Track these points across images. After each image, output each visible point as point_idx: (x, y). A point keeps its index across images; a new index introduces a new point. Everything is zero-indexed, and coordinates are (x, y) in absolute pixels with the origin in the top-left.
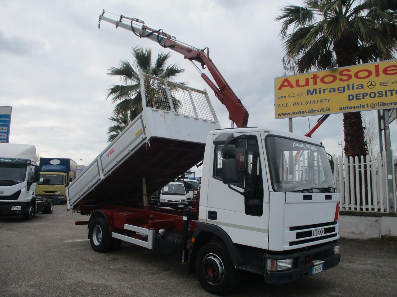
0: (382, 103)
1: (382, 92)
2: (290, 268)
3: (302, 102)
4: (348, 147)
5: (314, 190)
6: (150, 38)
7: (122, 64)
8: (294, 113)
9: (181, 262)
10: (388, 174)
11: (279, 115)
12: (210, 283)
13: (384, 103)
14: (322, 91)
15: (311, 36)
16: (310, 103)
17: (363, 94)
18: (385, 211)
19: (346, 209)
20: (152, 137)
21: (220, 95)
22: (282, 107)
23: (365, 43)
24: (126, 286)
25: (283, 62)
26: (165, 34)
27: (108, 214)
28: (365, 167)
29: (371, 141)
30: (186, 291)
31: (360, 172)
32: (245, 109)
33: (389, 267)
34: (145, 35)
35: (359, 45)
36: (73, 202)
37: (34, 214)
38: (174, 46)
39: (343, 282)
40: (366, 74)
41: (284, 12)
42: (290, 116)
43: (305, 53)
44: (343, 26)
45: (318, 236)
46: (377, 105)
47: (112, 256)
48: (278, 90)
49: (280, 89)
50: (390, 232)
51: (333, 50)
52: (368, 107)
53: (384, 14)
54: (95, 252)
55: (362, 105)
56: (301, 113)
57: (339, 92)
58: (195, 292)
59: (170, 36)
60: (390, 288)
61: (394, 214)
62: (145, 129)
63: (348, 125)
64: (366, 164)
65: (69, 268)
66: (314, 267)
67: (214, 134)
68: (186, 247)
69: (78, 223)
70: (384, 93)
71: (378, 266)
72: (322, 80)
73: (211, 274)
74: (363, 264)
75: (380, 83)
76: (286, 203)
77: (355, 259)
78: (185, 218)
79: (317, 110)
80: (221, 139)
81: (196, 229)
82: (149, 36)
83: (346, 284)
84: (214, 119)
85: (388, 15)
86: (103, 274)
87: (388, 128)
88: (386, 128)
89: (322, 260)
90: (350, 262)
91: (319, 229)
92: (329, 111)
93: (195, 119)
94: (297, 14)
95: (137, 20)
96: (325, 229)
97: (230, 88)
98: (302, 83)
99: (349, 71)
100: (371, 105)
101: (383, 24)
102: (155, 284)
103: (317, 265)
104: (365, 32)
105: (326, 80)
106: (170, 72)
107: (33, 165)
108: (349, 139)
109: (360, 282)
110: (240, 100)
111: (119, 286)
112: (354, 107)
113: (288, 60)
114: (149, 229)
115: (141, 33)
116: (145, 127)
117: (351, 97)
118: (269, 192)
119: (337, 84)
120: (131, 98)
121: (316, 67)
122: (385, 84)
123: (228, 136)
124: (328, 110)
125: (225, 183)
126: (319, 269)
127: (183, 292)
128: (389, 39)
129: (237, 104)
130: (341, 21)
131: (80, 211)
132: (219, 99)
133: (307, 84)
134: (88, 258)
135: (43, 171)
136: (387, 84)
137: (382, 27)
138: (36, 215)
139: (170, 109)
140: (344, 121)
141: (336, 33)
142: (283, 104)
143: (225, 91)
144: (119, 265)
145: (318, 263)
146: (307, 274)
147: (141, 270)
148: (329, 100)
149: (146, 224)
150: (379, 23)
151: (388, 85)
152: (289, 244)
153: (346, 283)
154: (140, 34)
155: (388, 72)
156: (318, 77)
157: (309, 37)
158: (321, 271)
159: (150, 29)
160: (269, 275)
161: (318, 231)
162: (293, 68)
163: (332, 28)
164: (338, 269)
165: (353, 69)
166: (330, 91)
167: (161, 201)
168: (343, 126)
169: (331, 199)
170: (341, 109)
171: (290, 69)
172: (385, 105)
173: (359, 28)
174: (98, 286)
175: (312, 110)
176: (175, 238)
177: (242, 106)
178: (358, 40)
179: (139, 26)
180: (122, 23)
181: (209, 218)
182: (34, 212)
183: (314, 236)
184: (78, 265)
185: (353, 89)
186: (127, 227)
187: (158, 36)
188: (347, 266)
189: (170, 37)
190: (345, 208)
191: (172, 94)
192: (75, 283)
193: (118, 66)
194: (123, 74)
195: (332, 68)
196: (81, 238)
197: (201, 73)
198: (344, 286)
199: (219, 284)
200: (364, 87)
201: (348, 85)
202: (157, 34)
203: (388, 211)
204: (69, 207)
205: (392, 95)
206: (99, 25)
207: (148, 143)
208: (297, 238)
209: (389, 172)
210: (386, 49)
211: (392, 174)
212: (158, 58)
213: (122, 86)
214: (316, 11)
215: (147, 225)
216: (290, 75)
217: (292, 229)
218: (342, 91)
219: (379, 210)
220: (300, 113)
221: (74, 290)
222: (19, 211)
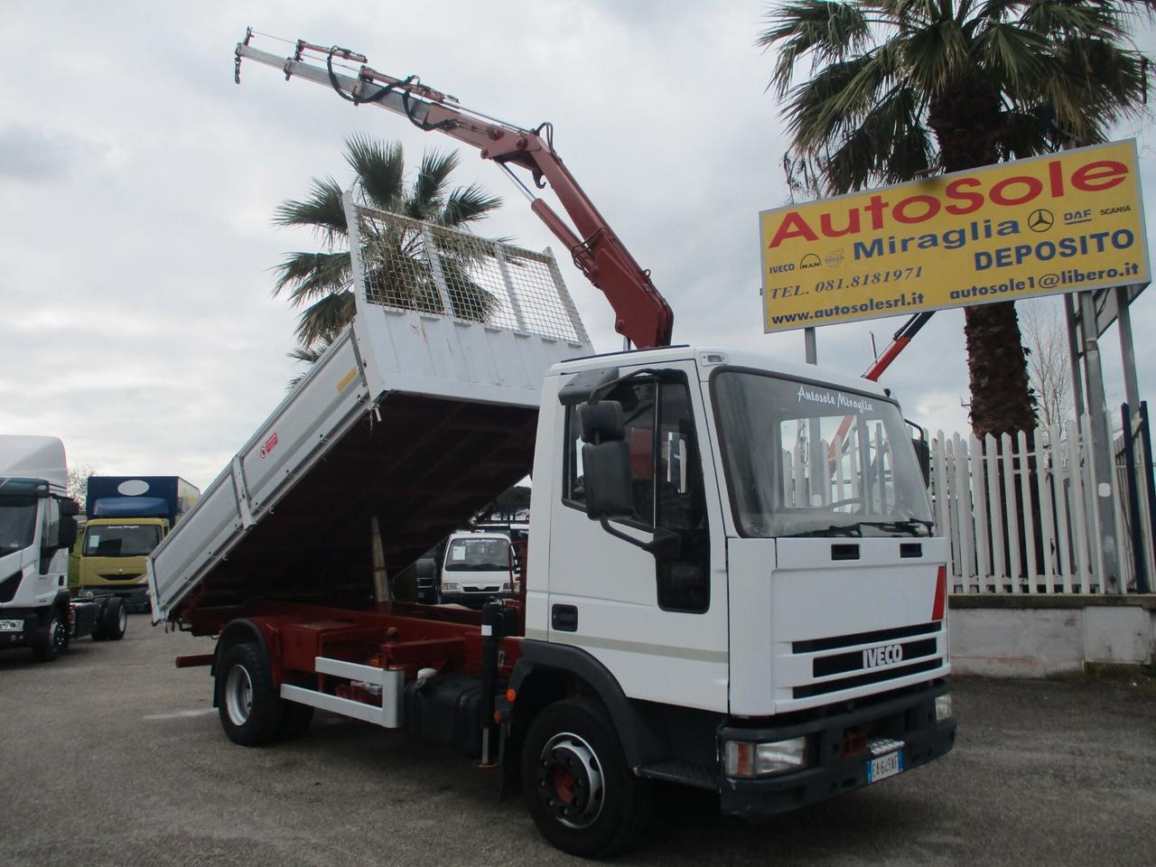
0: (1073, 274)
1: (1072, 240)
2: (800, 766)
3: (841, 281)
4: (982, 407)
5: (863, 528)
6: (383, 104)
7: (317, 188)
8: (819, 314)
9: (480, 763)
10: (1098, 482)
11: (777, 322)
12: (565, 822)
13: (1079, 273)
14: (898, 246)
15: (861, 85)
16: (865, 283)
17: (1018, 249)
18: (1093, 591)
19: (980, 590)
20: (385, 391)
21: (588, 260)
22: (784, 296)
23: (1021, 103)
24: (314, 841)
25: (785, 165)
26: (426, 91)
27: (268, 630)
28: (1032, 463)
29: (1058, 395)
30: (494, 850)
31: (1018, 479)
32: (662, 300)
33: (1106, 755)
34: (367, 97)
35: (1004, 109)
36: (167, 599)
37: (65, 644)
38: (451, 124)
39: (967, 802)
40: (1024, 189)
41: (781, 18)
42: (808, 323)
43: (848, 137)
44: (951, 52)
45: (883, 667)
46: (1061, 281)
47: (281, 755)
48: (771, 246)
49: (776, 243)
50: (1110, 650)
51: (928, 125)
52: (1032, 286)
53: (1072, 14)
54: (233, 744)
55: (1015, 282)
56: (840, 311)
57: (947, 247)
58: (522, 851)
59: (440, 94)
60: (1104, 817)
61: (1118, 598)
62: (365, 370)
63: (979, 343)
64: (1032, 454)
65: (147, 797)
66: (874, 762)
67: (562, 374)
68: (492, 718)
69: (184, 662)
70: (1077, 244)
71: (1073, 753)
72: (898, 214)
73: (566, 795)
74: (1027, 749)
75: (1066, 215)
76: (777, 571)
77: (1008, 736)
78: (486, 630)
79: (887, 302)
80: (581, 387)
81: (518, 661)
82: (380, 97)
83: (974, 808)
84: (576, 336)
85: (1080, 14)
86: (248, 808)
87: (1096, 347)
88: (1089, 346)
89: (897, 739)
90: (991, 744)
91: (886, 647)
92: (921, 302)
93: (517, 335)
94: (819, 23)
95: (346, 54)
96: (904, 646)
97: (615, 239)
98: (840, 222)
99: (974, 182)
100: (1043, 280)
101: (1072, 43)
102: (401, 833)
103: (881, 755)
104: (1019, 69)
105: (910, 211)
106: (458, 209)
107: (55, 496)
108: (983, 385)
109: (1019, 802)
110: (647, 273)
111: (291, 842)
112: (992, 288)
113: (800, 159)
114: (387, 668)
115: (357, 91)
116: (365, 365)
117: (984, 261)
118: (727, 538)
119: (943, 223)
120: (350, 290)
121: (882, 177)
122: (1080, 217)
123: (600, 377)
124: (917, 300)
125: (592, 516)
126: (888, 767)
127: (483, 852)
128: (1090, 86)
129: (639, 286)
130: (946, 37)
131: (190, 626)
132: (585, 273)
133: (854, 226)
134: (211, 765)
135: (97, 517)
136: (1086, 215)
137: (1068, 51)
138: (72, 646)
139: (439, 309)
140: (967, 333)
141: (934, 73)
142: (785, 289)
143: (603, 249)
144: (302, 780)
145: (885, 748)
146: (851, 782)
147: (364, 794)
148: (919, 271)
149: (378, 654)
150: (1058, 41)
151: (1090, 220)
152: (791, 693)
153: (977, 807)
154: (353, 94)
155: (1089, 182)
156: (886, 205)
157: (855, 89)
158: (896, 771)
159: (383, 78)
160: (734, 788)
161: (883, 653)
162: (815, 181)
163: (921, 62)
164: (955, 766)
165: (988, 176)
166: (921, 246)
167: (443, 591)
168: (966, 346)
169: (920, 555)
170: (955, 295)
171: (805, 186)
172: (1083, 279)
173: (999, 57)
174: (229, 845)
175: (871, 301)
176: (461, 694)
177: (654, 290)
178: (1003, 94)
179: (349, 70)
180: (301, 65)
181: (555, 627)
182: (67, 636)
183: (869, 666)
184: (176, 787)
185: (988, 234)
186: (325, 665)
187: (406, 96)
188: (983, 756)
189: (440, 98)
190: (978, 587)
191: (468, 272)
192: (158, 840)
193: (306, 196)
194: (322, 221)
195: (925, 175)
196: (196, 707)
197: (533, 200)
198: (968, 814)
199: (592, 823)
200: (1020, 229)
201: (974, 226)
202: (403, 91)
203: (1102, 591)
204: (157, 614)
205: (1101, 248)
206: (237, 72)
207: (374, 411)
208: (816, 674)
209: (1103, 475)
210: (1083, 117)
211: (1109, 481)
212: (423, 170)
213: (319, 254)
214: (875, 14)
215: (380, 657)
216: (806, 203)
217: (799, 647)
218: (958, 243)
219: (1076, 588)
220: (837, 313)
221: (152, 860)
222: (17, 634)
